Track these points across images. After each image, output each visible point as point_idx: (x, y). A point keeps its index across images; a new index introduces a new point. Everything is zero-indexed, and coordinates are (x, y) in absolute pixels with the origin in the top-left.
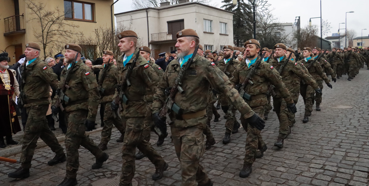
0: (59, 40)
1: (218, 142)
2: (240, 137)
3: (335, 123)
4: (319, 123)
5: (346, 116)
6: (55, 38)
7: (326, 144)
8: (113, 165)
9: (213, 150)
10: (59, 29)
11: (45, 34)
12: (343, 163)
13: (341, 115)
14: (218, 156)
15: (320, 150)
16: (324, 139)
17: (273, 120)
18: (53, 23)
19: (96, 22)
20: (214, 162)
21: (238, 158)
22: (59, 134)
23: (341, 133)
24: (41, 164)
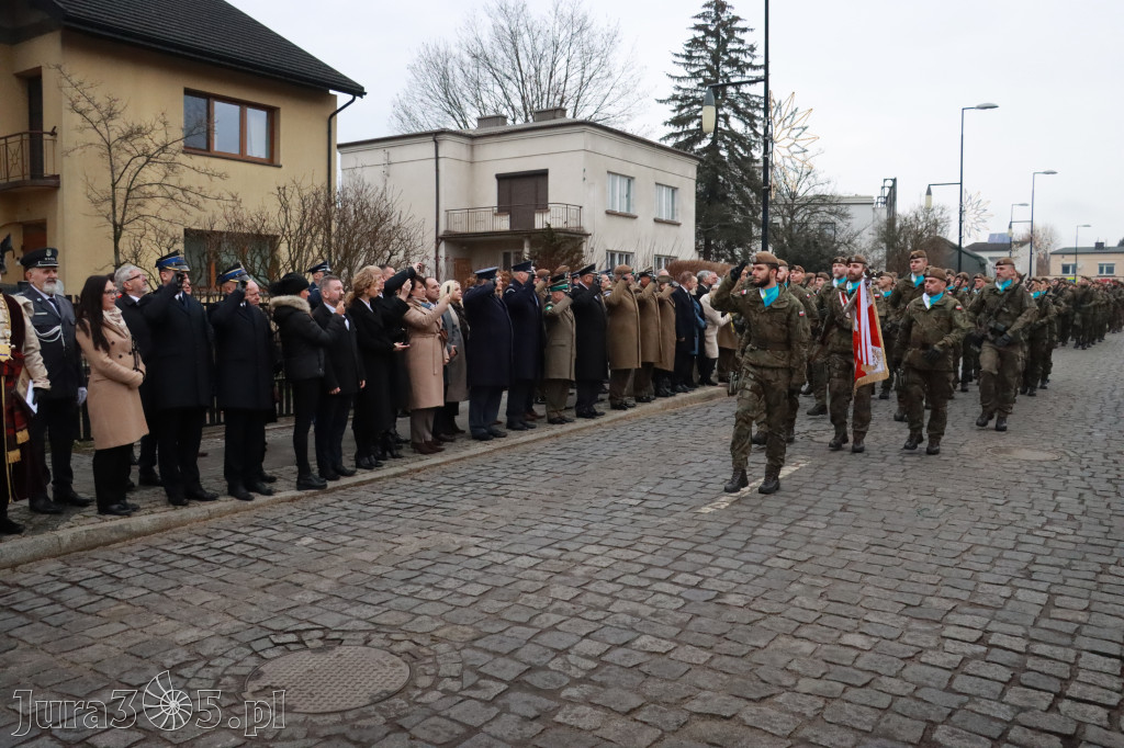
0: (164, 214)
1: (656, 551)
2: (722, 535)
3: (1011, 504)
4: (961, 503)
5: (1041, 482)
6: (152, 207)
7: (988, 567)
8: (328, 610)
9: (641, 574)
10: (166, 182)
11: (121, 192)
12: (1044, 626)
13: (1026, 480)
14: (656, 592)
15: (970, 585)
16: (980, 550)
17: (822, 486)
18: (148, 161)
19: (280, 167)
20: (645, 610)
21: (720, 601)
22: (157, 506)
23: (1029, 533)
24: (98, 598)
